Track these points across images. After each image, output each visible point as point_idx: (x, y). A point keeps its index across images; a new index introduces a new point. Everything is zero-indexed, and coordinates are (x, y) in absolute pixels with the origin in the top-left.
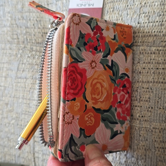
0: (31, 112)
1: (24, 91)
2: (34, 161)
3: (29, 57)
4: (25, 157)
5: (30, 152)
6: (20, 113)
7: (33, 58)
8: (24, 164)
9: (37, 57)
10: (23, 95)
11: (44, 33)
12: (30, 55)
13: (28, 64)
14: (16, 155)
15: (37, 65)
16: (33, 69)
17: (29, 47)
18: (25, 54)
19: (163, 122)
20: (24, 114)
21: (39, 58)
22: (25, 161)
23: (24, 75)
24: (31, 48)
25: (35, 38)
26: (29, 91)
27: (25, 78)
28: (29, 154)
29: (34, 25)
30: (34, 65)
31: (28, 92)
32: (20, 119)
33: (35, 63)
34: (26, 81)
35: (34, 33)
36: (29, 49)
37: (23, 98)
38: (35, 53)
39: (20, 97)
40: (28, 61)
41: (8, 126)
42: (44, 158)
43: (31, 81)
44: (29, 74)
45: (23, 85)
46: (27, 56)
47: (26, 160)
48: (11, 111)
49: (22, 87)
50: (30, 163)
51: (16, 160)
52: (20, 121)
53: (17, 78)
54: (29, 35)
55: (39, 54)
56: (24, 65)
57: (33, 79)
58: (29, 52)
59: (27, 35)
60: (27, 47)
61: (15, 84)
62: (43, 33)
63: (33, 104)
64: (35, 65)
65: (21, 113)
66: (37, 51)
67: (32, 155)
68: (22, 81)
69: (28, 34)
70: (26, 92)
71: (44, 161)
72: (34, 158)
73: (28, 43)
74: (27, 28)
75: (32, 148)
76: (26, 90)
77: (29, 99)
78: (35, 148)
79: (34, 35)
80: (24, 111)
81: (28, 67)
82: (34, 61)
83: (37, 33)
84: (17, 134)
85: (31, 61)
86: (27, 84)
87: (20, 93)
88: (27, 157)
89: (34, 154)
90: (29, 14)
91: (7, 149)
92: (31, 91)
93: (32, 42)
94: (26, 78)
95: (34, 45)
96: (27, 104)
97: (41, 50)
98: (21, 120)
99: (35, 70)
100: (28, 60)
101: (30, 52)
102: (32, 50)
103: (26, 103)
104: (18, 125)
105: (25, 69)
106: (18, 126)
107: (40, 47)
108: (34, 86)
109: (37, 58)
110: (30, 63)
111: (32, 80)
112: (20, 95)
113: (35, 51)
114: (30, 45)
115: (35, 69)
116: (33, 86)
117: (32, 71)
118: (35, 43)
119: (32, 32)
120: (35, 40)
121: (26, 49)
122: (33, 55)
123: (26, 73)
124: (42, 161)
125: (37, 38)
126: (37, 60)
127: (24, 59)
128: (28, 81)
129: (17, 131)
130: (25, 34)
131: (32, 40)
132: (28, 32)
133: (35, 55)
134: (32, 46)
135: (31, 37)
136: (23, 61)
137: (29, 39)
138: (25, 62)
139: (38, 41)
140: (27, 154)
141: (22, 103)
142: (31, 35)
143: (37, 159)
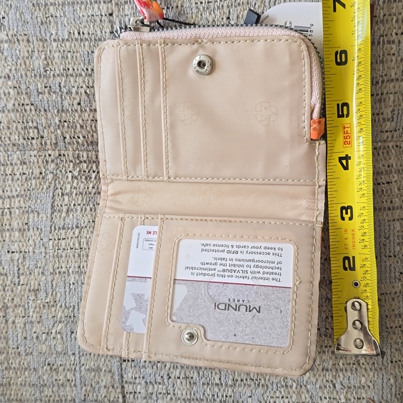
1: (79, 256)
3: (76, 178)
4: (100, 399)
5: (113, 387)
6: (74, 306)
7: (86, 178)
9: (93, 175)
10: (77, 265)
12: (76, 173)
13: (76, 194)
14: (74, 400)
16: (91, 206)
17: (71, 153)
18: (63, 171)
19: (397, 280)
23: (70, 220)
24: (76, 156)
25: (84, 132)
27: (77, 227)
28: (111, 389)
29: (79, 104)
30: (92, 195)
33: (94, 191)
34: (80, 232)
35: (81, 121)
36: (71, 158)
37: (79, 273)
38: (87, 167)
39: (70, 271)
40: (75, 188)
41: (46, 339)
42: (150, 391)
44: (83, 216)
45: (74, 244)
46: (70, 175)
48: (48, 305)
49: (71, 249)
53: (53, 228)
54: (68, 127)
56: (66, 198)
58: (71, 165)
59: (63, 126)
60: (64, 155)
61: (51, 242)
64: (95, 194)
67: (119, 390)
68: (70, 233)
69: (66, 124)
70: (85, 259)
71: (151, 398)
72: (124, 397)
73: (67, 146)
74: (63, 111)
75: (117, 377)
78: (125, 376)
79: (82, 127)
81: (79, 202)
82: (91, 185)
83: (89, 122)
84: (74, 354)
85: (82, 185)
86: (84, 240)
87: (68, 262)
88: (105, 397)
89: (123, 387)
90: (64, 79)
91: (50, 390)
93: (78, 142)
94: (79, 225)
95: (83, 148)
100: (75, 185)
101: (74, 167)
102: (77, 160)
104: (72, 332)
105: (72, 205)
109: (95, 178)
110: (81, 190)
112: (68, 266)
113: (85, 162)
114: (73, 148)
117: (91, 210)
118: (85, 143)
119: (75, 121)
120: (84, 137)
121: (63, 158)
122: (84, 171)
123: (75, 215)
124: (145, 398)
125: (89, 132)
126: (95, 182)
127: (64, 183)
128: (86, 232)
129: (71, 346)
130: (59, 126)
131: (76, 137)
132: (65, 121)
133: (89, 172)
134: (77, 152)
135: (74, 131)
136: (63, 188)
137: (68, 137)
138: (68, 191)
139: (90, 139)
140: (103, 391)
141: (76, 285)
142: (72, 127)
143: (132, 396)
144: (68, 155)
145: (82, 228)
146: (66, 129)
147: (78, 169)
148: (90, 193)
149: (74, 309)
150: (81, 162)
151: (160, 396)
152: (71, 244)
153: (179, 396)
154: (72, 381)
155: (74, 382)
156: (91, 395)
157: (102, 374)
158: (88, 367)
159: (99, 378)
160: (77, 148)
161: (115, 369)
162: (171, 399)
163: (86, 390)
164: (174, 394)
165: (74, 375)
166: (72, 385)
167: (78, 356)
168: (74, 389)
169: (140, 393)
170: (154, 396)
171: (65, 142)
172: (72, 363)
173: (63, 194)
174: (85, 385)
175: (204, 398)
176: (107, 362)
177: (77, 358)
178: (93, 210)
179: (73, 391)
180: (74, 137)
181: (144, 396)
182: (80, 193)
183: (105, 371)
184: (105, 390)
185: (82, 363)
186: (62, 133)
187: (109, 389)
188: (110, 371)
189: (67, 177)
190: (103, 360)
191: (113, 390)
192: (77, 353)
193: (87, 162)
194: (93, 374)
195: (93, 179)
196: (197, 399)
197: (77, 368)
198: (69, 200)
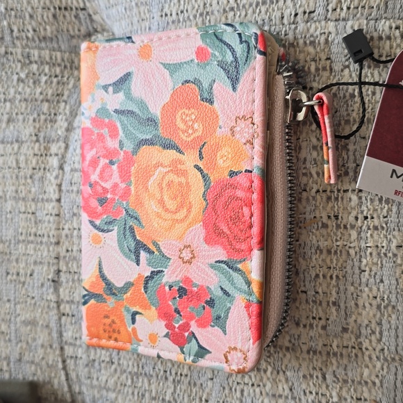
0: (43, 235)
1: (17, 177)
2: (64, 368)
3: (23, 81)
4: (37, 360)
5: (51, 347)
6: (10, 240)
7: (34, 83)
8: (36, 378)
9: (44, 79)
10: (14, 188)
11: (60, 9)
12: (23, 75)
13: (20, 101)
14: (9, 358)
15: (47, 101)
16: (35, 116)
17: (19, 51)
18: (9, 73)
20: (24, 241)
21: (51, 83)
22: (39, 371)
23: (11, 132)
24: (25, 55)
25: (34, 23)
26: (31, 177)
27: (17, 141)
28: (49, 350)
30: (39, 102)
31: (29, 181)
32: (14, 258)
33: (41, 97)
34: (19, 148)
35: (29, 9)
36: (20, 57)
37: (16, 199)
38: (38, 69)
39: (8, 197)
40: (20, 93)
42: (92, 357)
43: (32, 148)
44: (25, 127)
45: (12, 162)
46: (15, 77)
47: (41, 369)
49: (9, 168)
50: (53, 375)
51: (13, 370)
52: (15, 264)
54: (16, 16)
55: (50, 70)
56: (8, 104)
57: (38, 141)
58: (19, 65)
59: (10, 16)
60: (11, 53)
62: (55, 8)
63: (45, 212)
64: (42, 101)
65: (13, 241)
66: (42, 63)
67: (58, 352)
68: (9, 148)
69: (13, 13)
70: (23, 181)
71: (93, 365)
72: (64, 361)
73: (15, 41)
75: (55, 335)
76: (22, 174)
77: (33, 200)
78: (65, 334)
79: (31, 16)
80: (22, 234)
81: (23, 110)
82: (39, 90)
83: (40, 10)
84: (9, 301)
85: (28, 90)
86: (22, 158)
87: (5, 184)
88: (43, 358)
89: (62, 349)
92: (36, 177)
93: (27, 38)
94: (20, 139)
95: (34, 45)
96: (29, 213)
97: (54, 57)
98: (17, 260)
99: (43, 117)
100: (20, 89)
101: (22, 68)
102: (27, 60)
103: (24, 213)
104: (8, 273)
105: (14, 114)
106: (9, 277)
107: (50, 50)
108: (42, 162)
109: (46, 82)
110: (27, 96)
111: (37, 144)
112: (5, 190)
113: (36, 62)
114: (22, 45)
115: (43, 113)
116: (40, 162)
117: (34, 120)
118: (36, 39)
119: (24, 9)
120: (34, 31)
121: (10, 57)
122: (34, 74)
123: (16, 127)
124: (87, 365)
125: (40, 24)
126: (44, 87)
127: (8, 87)
128: (26, 147)
129: (6, 290)
130: (5, 15)
131: (26, 30)
132: (12, 9)
133: (40, 75)
134: (27, 50)
135: (23, 23)
136: (7, 93)
137: (15, 29)
138: (11, 96)
139: (43, 33)
140: (41, 352)
141: (13, 213)
142: (20, 17)
143: (73, 361)
144: (16, 53)
145: (22, 142)
146: (13, 19)
147: (27, 71)
148: (36, 100)
149: (10, 244)
150: (31, 62)
151: (103, 365)
152: (9, 162)
153: (125, 367)
154: (7, 334)
155: (9, 336)
156: (27, 354)
157: (39, 329)
158: (23, 319)
159: (36, 333)
160: (27, 45)
161: (53, 325)
162: (116, 370)
163: (21, 348)
164: (119, 364)
165: (9, 327)
166: (7, 338)
167: (13, 303)
168: (9, 345)
169: (81, 358)
170: (96, 364)
171: (12, 36)
172: (7, 312)
173: (5, 100)
174: (21, 341)
175: (154, 375)
176: (44, 315)
177: (12, 306)
178: (37, 121)
179: (7, 347)
180: (23, 31)
181: (86, 363)
182: (25, 100)
183: (42, 325)
184: (42, 351)
185: (18, 312)
186: (9, 24)
187: (46, 348)
188: (47, 326)
189: (13, 80)
190: (40, 311)
191: (52, 351)
192: (12, 299)
193: (39, 63)
194: (29, 328)
195: (42, 84)
196: (145, 374)
197: (13, 319)
198: (11, 108)
